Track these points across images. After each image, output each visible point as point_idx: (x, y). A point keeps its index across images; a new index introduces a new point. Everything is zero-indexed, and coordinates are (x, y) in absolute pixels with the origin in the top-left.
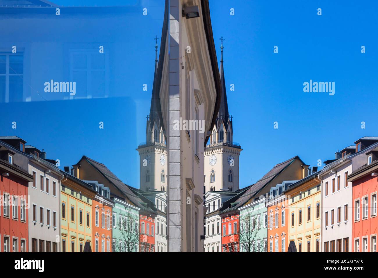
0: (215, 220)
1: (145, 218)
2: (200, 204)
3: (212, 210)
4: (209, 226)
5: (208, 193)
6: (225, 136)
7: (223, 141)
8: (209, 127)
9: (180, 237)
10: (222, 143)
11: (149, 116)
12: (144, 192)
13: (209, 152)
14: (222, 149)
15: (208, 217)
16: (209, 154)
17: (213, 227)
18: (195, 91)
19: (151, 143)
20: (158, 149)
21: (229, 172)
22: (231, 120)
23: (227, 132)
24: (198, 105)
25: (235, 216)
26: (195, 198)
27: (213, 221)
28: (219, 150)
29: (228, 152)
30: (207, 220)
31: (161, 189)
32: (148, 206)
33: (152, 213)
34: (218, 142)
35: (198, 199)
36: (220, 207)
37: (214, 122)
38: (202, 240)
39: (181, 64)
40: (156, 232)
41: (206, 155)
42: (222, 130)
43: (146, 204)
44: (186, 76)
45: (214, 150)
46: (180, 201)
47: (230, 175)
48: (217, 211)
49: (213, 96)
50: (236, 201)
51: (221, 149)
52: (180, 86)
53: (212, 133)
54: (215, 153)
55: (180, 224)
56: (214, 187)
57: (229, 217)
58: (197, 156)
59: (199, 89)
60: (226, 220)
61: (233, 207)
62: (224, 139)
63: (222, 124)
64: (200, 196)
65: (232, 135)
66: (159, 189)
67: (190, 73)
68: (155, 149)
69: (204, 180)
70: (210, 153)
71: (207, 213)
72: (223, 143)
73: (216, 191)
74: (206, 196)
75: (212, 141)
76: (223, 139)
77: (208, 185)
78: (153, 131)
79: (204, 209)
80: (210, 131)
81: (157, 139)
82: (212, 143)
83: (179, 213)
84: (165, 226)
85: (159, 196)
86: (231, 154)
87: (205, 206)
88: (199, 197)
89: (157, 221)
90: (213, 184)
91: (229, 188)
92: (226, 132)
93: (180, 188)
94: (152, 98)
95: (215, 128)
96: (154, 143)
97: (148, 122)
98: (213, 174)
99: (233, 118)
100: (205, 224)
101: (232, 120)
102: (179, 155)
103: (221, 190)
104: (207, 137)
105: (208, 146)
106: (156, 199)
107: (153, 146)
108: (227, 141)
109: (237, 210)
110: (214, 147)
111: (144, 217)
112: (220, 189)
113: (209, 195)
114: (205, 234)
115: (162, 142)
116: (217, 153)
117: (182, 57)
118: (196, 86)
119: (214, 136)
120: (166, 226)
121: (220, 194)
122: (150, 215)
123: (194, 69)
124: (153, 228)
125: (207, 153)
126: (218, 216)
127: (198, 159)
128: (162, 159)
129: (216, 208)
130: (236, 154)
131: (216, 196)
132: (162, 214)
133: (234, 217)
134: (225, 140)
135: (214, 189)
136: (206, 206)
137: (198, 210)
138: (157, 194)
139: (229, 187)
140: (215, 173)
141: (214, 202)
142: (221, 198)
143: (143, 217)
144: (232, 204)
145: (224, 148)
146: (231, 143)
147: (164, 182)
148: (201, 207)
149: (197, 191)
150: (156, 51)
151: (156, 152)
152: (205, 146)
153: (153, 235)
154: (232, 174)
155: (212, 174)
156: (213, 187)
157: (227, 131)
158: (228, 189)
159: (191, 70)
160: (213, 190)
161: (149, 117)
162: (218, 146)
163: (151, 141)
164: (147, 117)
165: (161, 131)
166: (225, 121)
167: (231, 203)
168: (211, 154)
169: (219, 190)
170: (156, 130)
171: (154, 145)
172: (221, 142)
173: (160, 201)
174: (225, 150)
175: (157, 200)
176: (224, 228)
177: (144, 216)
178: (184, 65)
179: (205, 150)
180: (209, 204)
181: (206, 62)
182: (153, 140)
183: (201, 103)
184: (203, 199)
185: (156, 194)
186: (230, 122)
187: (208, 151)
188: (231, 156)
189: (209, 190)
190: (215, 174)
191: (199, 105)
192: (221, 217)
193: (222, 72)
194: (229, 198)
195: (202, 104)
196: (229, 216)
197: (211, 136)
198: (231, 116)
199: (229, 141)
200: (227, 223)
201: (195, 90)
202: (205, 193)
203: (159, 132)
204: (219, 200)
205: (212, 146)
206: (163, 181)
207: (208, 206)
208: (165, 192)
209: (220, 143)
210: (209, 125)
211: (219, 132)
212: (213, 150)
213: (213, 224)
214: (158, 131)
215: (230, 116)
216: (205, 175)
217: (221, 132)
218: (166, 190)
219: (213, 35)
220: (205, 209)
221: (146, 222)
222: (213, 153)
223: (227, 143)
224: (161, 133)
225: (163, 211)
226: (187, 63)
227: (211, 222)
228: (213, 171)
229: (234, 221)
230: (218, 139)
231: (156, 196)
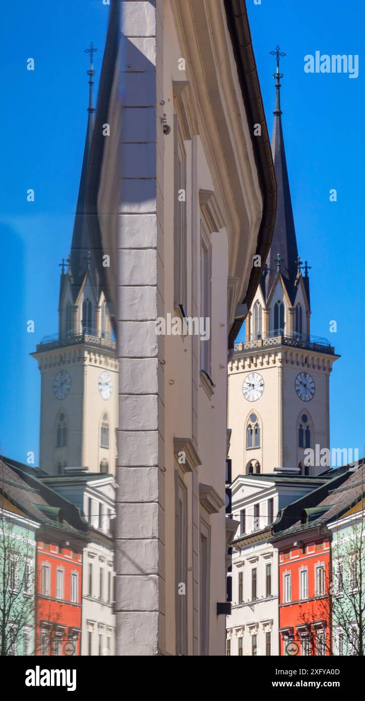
0: (261, 558)
1: (52, 551)
2: (216, 511)
3: (249, 532)
4: (241, 574)
5: (239, 479)
6: (287, 318)
7: (282, 334)
8: (240, 293)
9: (157, 607)
10: (280, 337)
11: (68, 260)
12: (51, 475)
13: (241, 363)
14: (279, 356)
15: (240, 549)
16: (241, 370)
17: (254, 577)
18: (200, 193)
19: (73, 336)
20: (92, 354)
21: (300, 420)
22: (306, 273)
23: (295, 307)
24: (211, 233)
25: (318, 546)
26: (201, 494)
27: (254, 560)
28: (272, 358)
29: (298, 364)
30: (236, 557)
31: (101, 466)
32: (61, 516)
33: (72, 536)
34: (269, 335)
35: (209, 498)
36: (275, 519)
37: (256, 278)
38: (221, 616)
39: (163, 120)
40: (85, 592)
41: (235, 371)
42: (279, 302)
43: (56, 510)
44: (176, 153)
45: (257, 358)
46: (158, 502)
47: (304, 428)
48: (266, 530)
49: (253, 207)
50: (321, 504)
51: (276, 355)
52: (159, 179)
53: (252, 310)
54: (259, 366)
55: (156, 571)
56: (258, 463)
57: (300, 548)
58: (207, 375)
59: (214, 190)
60: (293, 556)
61: (312, 519)
62: (285, 328)
63: (279, 281)
64: (215, 488)
65: (308, 317)
66: (94, 468)
67: (188, 144)
68: (86, 354)
69: (228, 444)
70: (246, 366)
71: (236, 538)
72: (283, 338)
73: (261, 473)
74: (233, 487)
75: (251, 332)
76: (282, 326)
77: (239, 456)
78: (80, 303)
79: (226, 527)
80: (245, 305)
81: (90, 326)
82: (251, 337)
83: (154, 538)
84: (109, 573)
85: (93, 488)
86: (305, 368)
87: (231, 516)
88: (211, 491)
89: (87, 560)
90: (255, 455)
91: (300, 466)
92: (291, 307)
93: (156, 466)
94: (79, 213)
95: (258, 295)
96: (83, 336)
97: (63, 277)
98: (253, 424)
99: (310, 268)
100: (230, 569)
101: (309, 275)
102: (155, 372)
103: (276, 473)
104: (236, 320)
105: (238, 347)
106: (86, 496)
107: (80, 345)
108: (295, 332)
109: (324, 529)
110: (258, 349)
111: (49, 549)
112: (275, 470)
113: (241, 485)
114: (230, 598)
115: (103, 335)
116: (265, 365)
117: (164, 102)
118: (206, 181)
119: (256, 319)
120: (113, 574)
121: (274, 484)
122: (68, 543)
123: (199, 134)
124: (75, 581)
125: (235, 365)
126: (270, 545)
127: (209, 383)
128: (104, 382)
129: (264, 523)
130: (319, 368)
131: (262, 490)
132: (100, 538)
133: (316, 549)
134: (288, 331)
135: (258, 468)
136: (234, 518)
137: (209, 528)
138: (89, 483)
139: (300, 464)
140: (259, 422)
141: (257, 506)
142: (277, 494)
143: (45, 547)
144: (309, 511)
145: (286, 353)
146: (304, 339)
147: (108, 449)
148: (217, 520)
149: (207, 475)
150: (91, 83)
151: (87, 362)
152: (231, 346)
153: (74, 600)
154: (308, 427)
155: (250, 426)
156: (254, 463)
157: (293, 304)
158: (299, 469)
159: (188, 137)
160: (255, 472)
161: (66, 263)
162: (269, 347)
163: (71, 331)
164: (63, 265)
165: (100, 304)
166: (287, 277)
167: (306, 510)
168: (247, 369)
169: (271, 472)
170: (88, 299)
171: (83, 341)
172: (276, 334)
173: (96, 502)
174: (289, 357)
175: (90, 500)
176: (287, 582)
177: (47, 545)
178: (170, 122)
179: (230, 358)
180: (243, 512)
181: (233, 115)
182: (79, 329)
183: (218, 227)
184: (223, 496)
185: (86, 481)
186: (302, 280)
187: (239, 361)
188: (305, 374)
189: (243, 473)
190: (260, 427)
191: (214, 234)
192: (277, 550)
193: (279, 143)
194: (299, 494)
195: (220, 230)
196: (301, 545)
197: (247, 318)
198: (306, 263)
199: (301, 332)
200: (294, 567)
201: (200, 190)
202: (229, 481)
203: (97, 307)
204: (271, 501)
205: (252, 346)
206: (104, 444)
207: (238, 519)
208: (111, 475)
209: (275, 338)
210: (242, 289)
211: (272, 306)
212: (254, 359)
213: (254, 570)
214: (93, 305)
215: (301, 263)
216: (229, 427)
217: (276, 306)
218: (112, 470)
219: (253, 42)
220: (231, 527)
221: (55, 561)
222: (253, 367)
223: (294, 337)
224: (100, 310)
225: (105, 529)
226: (179, 120)
227: (247, 563)
228: (253, 417)
229: (315, 559)
230: (269, 328)
231: (87, 488)
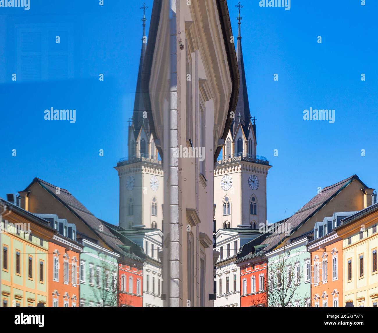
0: (231, 272)
1: (127, 269)
2: (208, 247)
3: (225, 257)
4: (221, 280)
5: (220, 231)
6: (244, 146)
7: (242, 155)
8: (220, 133)
9: (178, 296)
10: (240, 157)
11: (132, 119)
12: (126, 230)
13: (220, 171)
14: (240, 166)
15: (220, 267)
16: (220, 174)
17: (228, 281)
18: (199, 81)
19: (136, 158)
20: (146, 167)
21: (251, 200)
22: (254, 123)
23: (248, 140)
24: (205, 101)
25: (261, 265)
26: (200, 238)
27: (227, 273)
28: (236, 168)
29: (250, 170)
30: (218, 271)
31: (152, 225)
32: (131, 251)
33: (136, 261)
34: (235, 156)
35: (204, 240)
36: (238, 251)
37: (229, 125)
38: (211, 301)
39: (180, 42)
40: (145, 289)
41: (217, 175)
42: (240, 138)
43: (128, 247)
44: (187, 59)
45: (229, 168)
46: (179, 242)
47: (253, 204)
48: (234, 257)
49: (227, 88)
50: (262, 244)
51: (238, 166)
52: (178, 73)
53: (226, 143)
54: (230, 172)
55: (178, 277)
56: (229, 223)
57: (251, 266)
58: (203, 176)
59: (206, 79)
60: (248, 271)
61: (257, 251)
62: (243, 152)
63: (240, 127)
64: (208, 235)
65: (255, 146)
66: (149, 226)
67: (193, 54)
68: (143, 167)
69: (214, 212)
70: (223, 172)
71: (218, 261)
72: (242, 157)
73: (231, 228)
74: (217, 235)
75: (226, 154)
76: (242, 151)
77: (220, 219)
78: (139, 141)
79: (214, 255)
80: (223, 139)
81: (145, 152)
82: (225, 157)
83: (177, 260)
84: (159, 280)
85: (148, 236)
86: (254, 173)
87: (215, 250)
88: (206, 236)
89: (145, 274)
90: (227, 218)
91: (251, 224)
92: (246, 141)
93: (178, 223)
95: (229, 135)
96: (141, 158)
97: (130, 128)
98: (226, 202)
99: (256, 120)
100: (215, 277)
101: (255, 124)
102: (177, 174)
103: (238, 227)
104: (218, 148)
105: (219, 162)
106: (145, 240)
107: (139, 163)
108: (249, 154)
109: (264, 257)
110: (229, 163)
111: (125, 268)
112: (238, 226)
113: (221, 234)
114: (215, 292)
115: (152, 157)
116: (233, 172)
117: (180, 32)
118: (202, 74)
119: (228, 147)
120: (161, 280)
121: (237, 233)
122: (135, 265)
123: (198, 49)
124: (139, 284)
125: (217, 171)
126: (236, 265)
127: (205, 181)
128: (153, 182)
129: (232, 254)
130: (261, 172)
131: (232, 236)
132: (152, 262)
133: (260, 267)
134: (244, 153)
135: (229, 225)
136: (217, 250)
137: (205, 255)
138: (146, 234)
139: (251, 223)
140: (230, 201)
141: (229, 245)
142: (239, 238)
143: (123, 267)
144: (256, 247)
145: (244, 165)
146: (253, 157)
147: (156, 216)
148: (209, 251)
149: (204, 228)
151: (143, 172)
152: (215, 161)
153: (139, 293)
154: (255, 204)
155: (225, 203)
156: (227, 223)
157: (247, 139)
158: (251, 226)
159: (193, 51)
160: (227, 227)
162: (235, 162)
163: (135, 155)
164: (129, 121)
165: (150, 141)
166: (244, 125)
167: (255, 246)
168: (223, 173)
169: (236, 227)
170: (143, 139)
171: (141, 161)
172: (238, 155)
173: (150, 243)
174: (245, 167)
175: (147, 242)
176: (244, 284)
178: (183, 43)
179: (215, 166)
180: (222, 248)
181: (216, 38)
182: (139, 154)
183: (209, 99)
184: (212, 239)
185: (145, 233)
186: (252, 126)
187: (219, 169)
188: (254, 176)
189: (222, 228)
190: (230, 204)
191: (207, 102)
192: (239, 267)
193: (240, 54)
194: (251, 238)
195: (210, 100)
196: (252, 265)
197: (223, 147)
198: (254, 117)
199: (251, 154)
200: (248, 276)
201: (200, 79)
202: (215, 232)
203: (149, 143)
204: (236, 242)
205: (226, 161)
206: (154, 212)
207: (219, 251)
208: (159, 230)
209: (238, 157)
210: (221, 131)
211: (236, 140)
212: (227, 168)
213: (228, 278)
214: (146, 141)
215: (252, 117)
216: (214, 203)
217: (238, 140)
218: (160, 227)
220: (216, 255)
221: (128, 274)
222: (226, 173)
223: (248, 157)
225: (156, 258)
226: (188, 41)
227: (224, 274)
228: (226, 199)
229: (259, 272)
230: (235, 152)
231: (145, 236)
